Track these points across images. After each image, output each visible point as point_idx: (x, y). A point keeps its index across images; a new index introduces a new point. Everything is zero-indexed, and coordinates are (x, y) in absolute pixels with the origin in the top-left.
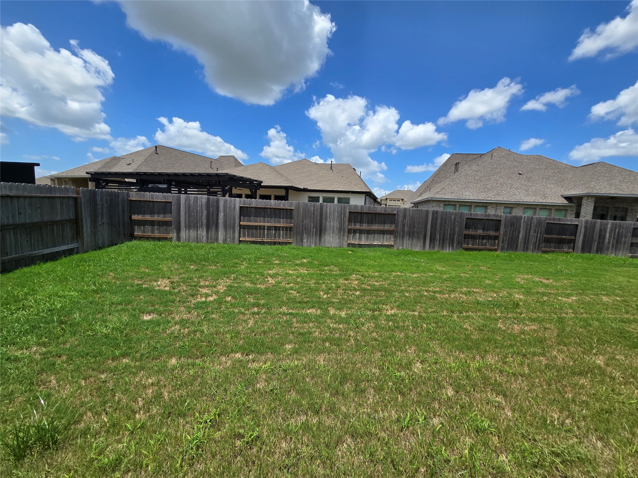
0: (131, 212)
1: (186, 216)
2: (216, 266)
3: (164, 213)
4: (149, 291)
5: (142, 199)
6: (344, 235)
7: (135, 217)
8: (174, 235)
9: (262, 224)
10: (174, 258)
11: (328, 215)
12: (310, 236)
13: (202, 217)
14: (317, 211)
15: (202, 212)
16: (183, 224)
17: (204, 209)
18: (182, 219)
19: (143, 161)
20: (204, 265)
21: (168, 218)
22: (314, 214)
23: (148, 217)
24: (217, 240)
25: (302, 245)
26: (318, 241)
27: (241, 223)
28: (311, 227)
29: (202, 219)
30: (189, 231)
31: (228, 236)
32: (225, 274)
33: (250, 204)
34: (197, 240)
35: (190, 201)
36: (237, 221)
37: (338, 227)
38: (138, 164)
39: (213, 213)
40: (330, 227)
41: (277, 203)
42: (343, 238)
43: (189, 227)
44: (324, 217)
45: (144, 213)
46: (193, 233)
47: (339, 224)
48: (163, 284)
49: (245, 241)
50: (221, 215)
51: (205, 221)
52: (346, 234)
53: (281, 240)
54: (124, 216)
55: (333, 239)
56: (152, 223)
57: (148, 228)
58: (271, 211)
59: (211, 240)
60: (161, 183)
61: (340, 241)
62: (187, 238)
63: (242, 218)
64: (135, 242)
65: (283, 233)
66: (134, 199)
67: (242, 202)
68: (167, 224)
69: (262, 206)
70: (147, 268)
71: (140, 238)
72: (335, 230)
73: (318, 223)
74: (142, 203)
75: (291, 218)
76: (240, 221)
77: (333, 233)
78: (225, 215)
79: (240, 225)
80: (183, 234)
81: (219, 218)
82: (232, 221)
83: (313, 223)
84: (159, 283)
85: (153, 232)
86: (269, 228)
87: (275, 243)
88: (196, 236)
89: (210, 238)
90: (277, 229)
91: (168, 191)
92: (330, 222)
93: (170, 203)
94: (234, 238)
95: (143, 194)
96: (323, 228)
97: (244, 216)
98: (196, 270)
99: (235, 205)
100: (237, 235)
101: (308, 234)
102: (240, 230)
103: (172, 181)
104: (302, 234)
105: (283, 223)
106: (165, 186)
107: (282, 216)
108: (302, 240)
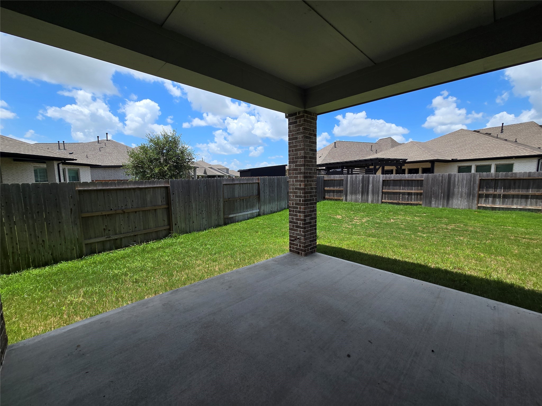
0: (325, 186)
1: (350, 187)
2: (364, 213)
3: (340, 186)
4: (334, 218)
5: (329, 179)
6: (473, 199)
7: (326, 188)
8: (344, 198)
9: (398, 191)
10: (343, 208)
11: (456, 183)
12: (438, 200)
13: (359, 187)
14: (445, 180)
15: (359, 184)
16: (349, 192)
17: (360, 182)
18: (348, 189)
19: (327, 153)
20: (357, 212)
21: (341, 189)
22: (442, 182)
23: (332, 188)
24: (367, 201)
25: (431, 206)
26: (445, 203)
27: (383, 191)
28: (439, 192)
29: (359, 188)
30: (352, 195)
31: (375, 199)
32: (368, 216)
33: (390, 178)
34: (356, 201)
35: (353, 179)
36: (381, 189)
37: (467, 193)
38: (325, 156)
39: (366, 185)
40: (458, 192)
41: (410, 176)
42: (472, 202)
43: (352, 193)
44: (452, 184)
45: (330, 186)
46: (354, 197)
47: (468, 190)
48: (339, 217)
49: (386, 202)
50: (371, 186)
51: (361, 190)
52: (476, 198)
53: (413, 202)
54: (321, 188)
55: (461, 202)
56: (333, 191)
57: (332, 194)
58: (405, 182)
59: (364, 201)
60: (338, 168)
61: (469, 204)
62: (351, 199)
63: (384, 187)
64: (326, 201)
65: (414, 197)
66: (326, 179)
67: (384, 177)
68: (340, 192)
69: (398, 179)
70: (332, 211)
71: (328, 199)
72: (464, 195)
73: (446, 189)
74: (330, 181)
75: (421, 186)
76: (383, 189)
77: (461, 197)
78: (373, 186)
79: (383, 192)
80: (349, 198)
81: (369, 188)
82: (377, 189)
83: (442, 189)
84: (337, 217)
85: (334, 196)
86: (404, 194)
87: (407, 204)
88: (355, 198)
89: (363, 200)
90: (409, 194)
91: (341, 173)
92: (459, 188)
93: (343, 180)
94: (378, 200)
95: (330, 176)
96: (451, 193)
97: (386, 186)
98: (354, 214)
99: (379, 179)
100: (380, 198)
101: (437, 198)
102: (382, 195)
103: (344, 166)
104: (431, 198)
105: (415, 190)
106: (340, 170)
107: (414, 185)
108: (430, 203)
